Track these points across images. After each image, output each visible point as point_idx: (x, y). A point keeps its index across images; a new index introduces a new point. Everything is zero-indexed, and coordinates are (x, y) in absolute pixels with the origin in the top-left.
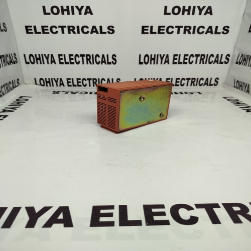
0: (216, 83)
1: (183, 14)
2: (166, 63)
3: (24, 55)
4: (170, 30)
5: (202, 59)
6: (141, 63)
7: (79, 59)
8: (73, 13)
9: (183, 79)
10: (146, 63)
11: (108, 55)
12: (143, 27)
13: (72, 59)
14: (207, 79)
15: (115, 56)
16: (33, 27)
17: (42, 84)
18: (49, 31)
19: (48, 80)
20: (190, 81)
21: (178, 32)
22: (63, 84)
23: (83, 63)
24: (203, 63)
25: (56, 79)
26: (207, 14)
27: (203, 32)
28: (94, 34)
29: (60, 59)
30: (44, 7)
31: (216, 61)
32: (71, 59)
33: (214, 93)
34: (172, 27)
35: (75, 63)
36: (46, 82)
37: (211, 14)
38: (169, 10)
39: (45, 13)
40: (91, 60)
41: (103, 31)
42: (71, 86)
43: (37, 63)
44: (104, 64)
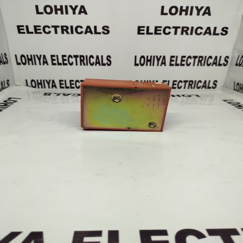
0: (214, 86)
1: (181, 14)
2: (163, 65)
3: (16, 55)
4: (167, 31)
5: (200, 61)
6: (136, 65)
7: (73, 60)
8: (67, 13)
9: (181, 81)
10: (142, 65)
11: (102, 56)
12: (139, 27)
13: (66, 60)
14: (205, 82)
15: (110, 57)
16: (25, 27)
17: (34, 85)
18: (42, 31)
19: (39, 82)
20: (187, 84)
21: (176, 33)
22: (55, 86)
23: (77, 64)
24: (201, 65)
25: (48, 81)
26: (205, 15)
27: (201, 33)
28: (89, 34)
29: (53, 60)
30: (37, 7)
31: (215, 63)
32: (64, 60)
33: (212, 96)
34: (169, 28)
35: (68, 64)
36: (38, 84)
37: (209, 14)
38: (166, 10)
39: (38, 13)
40: (85, 61)
41: (98, 31)
42: (63, 88)
43: (29, 64)
44: (98, 65)
